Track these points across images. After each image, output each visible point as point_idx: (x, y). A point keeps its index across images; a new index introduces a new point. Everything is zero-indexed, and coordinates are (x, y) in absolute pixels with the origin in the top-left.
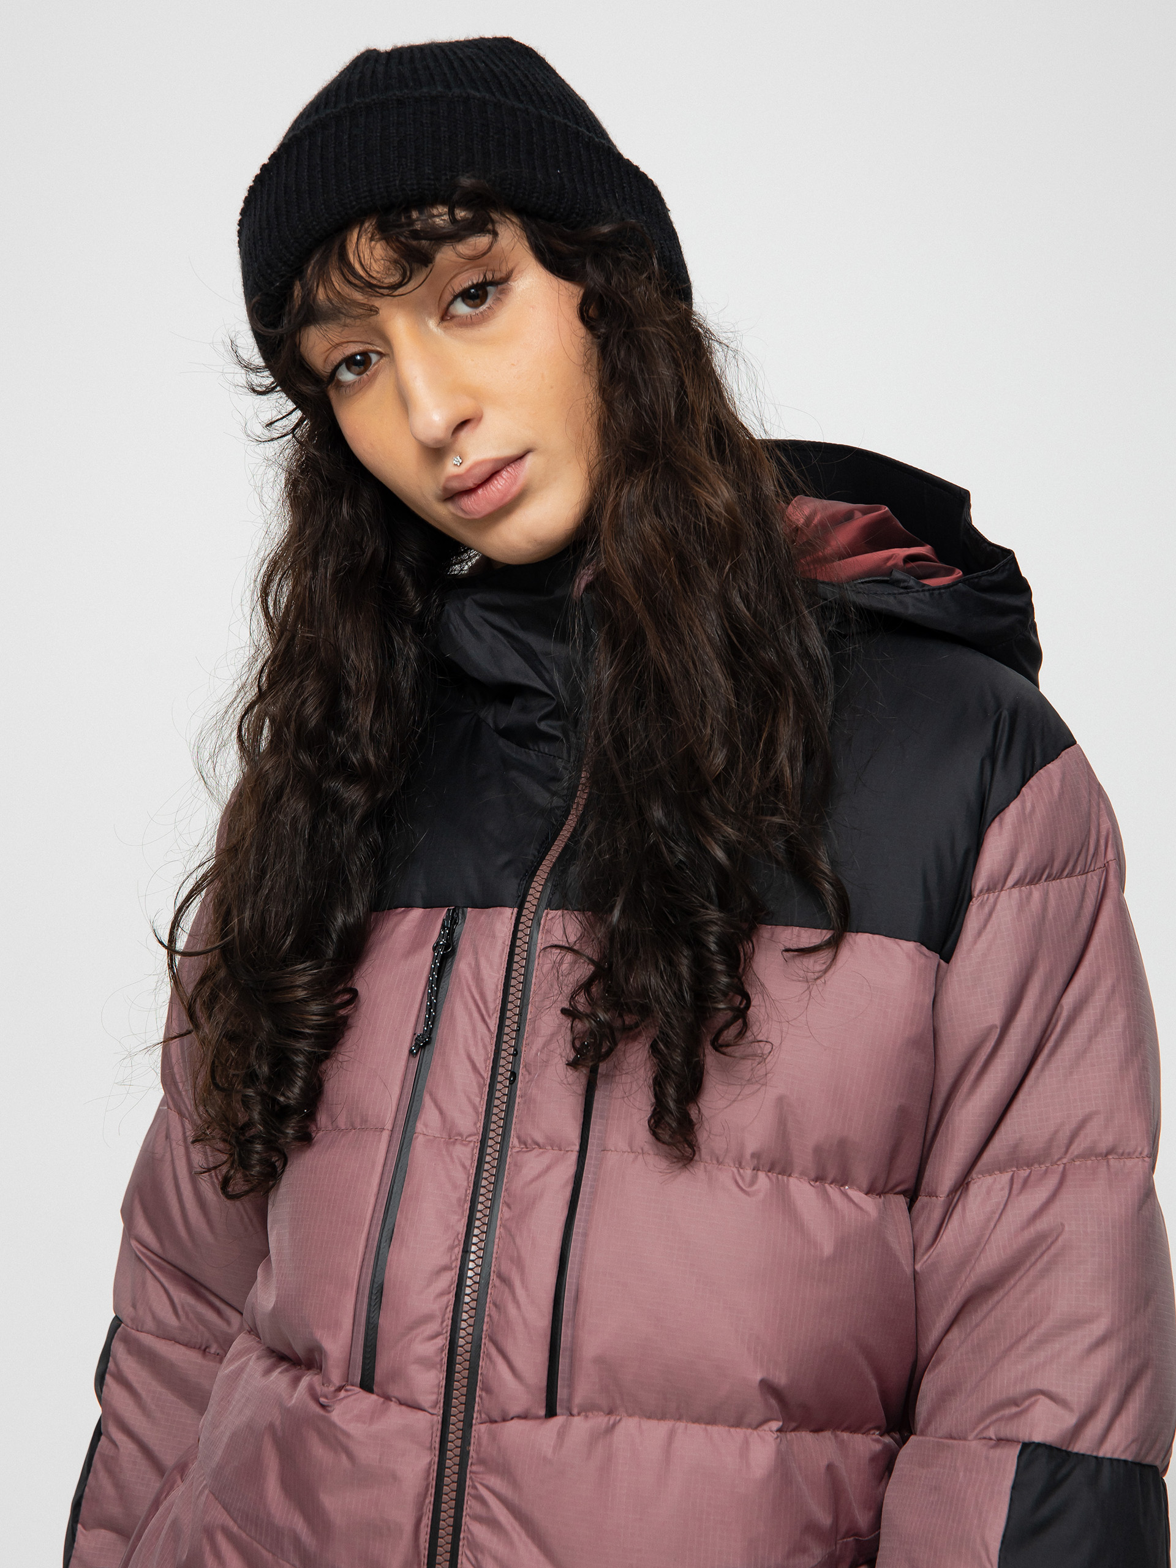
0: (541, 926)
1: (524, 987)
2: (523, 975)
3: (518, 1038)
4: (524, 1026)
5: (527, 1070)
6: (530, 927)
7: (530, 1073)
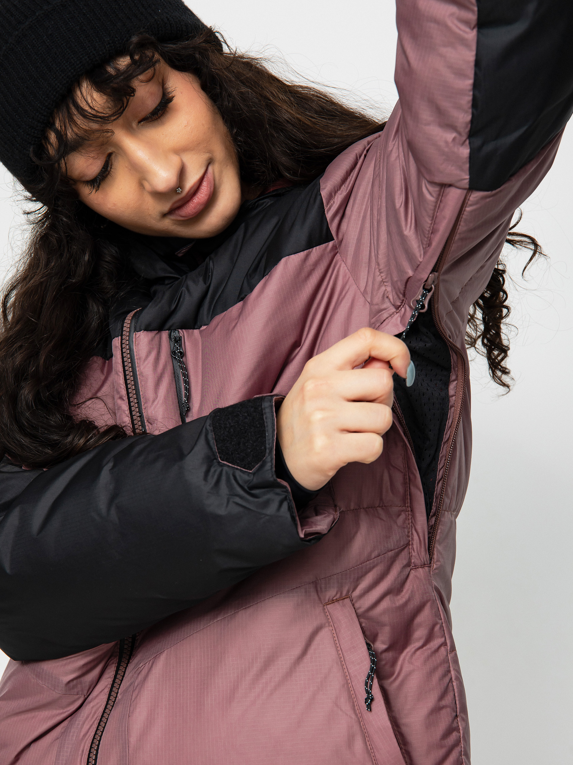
0: (134, 342)
1: (134, 378)
2: (132, 372)
3: (139, 407)
4: (140, 399)
5: (149, 423)
6: (128, 345)
7: (151, 424)
